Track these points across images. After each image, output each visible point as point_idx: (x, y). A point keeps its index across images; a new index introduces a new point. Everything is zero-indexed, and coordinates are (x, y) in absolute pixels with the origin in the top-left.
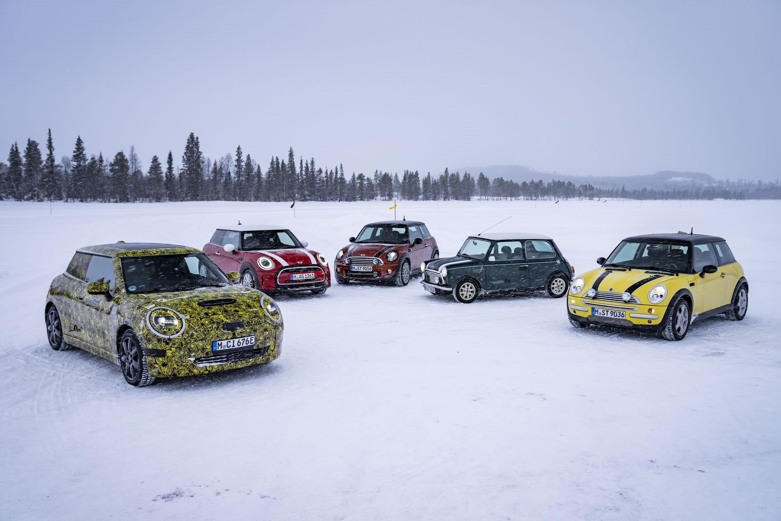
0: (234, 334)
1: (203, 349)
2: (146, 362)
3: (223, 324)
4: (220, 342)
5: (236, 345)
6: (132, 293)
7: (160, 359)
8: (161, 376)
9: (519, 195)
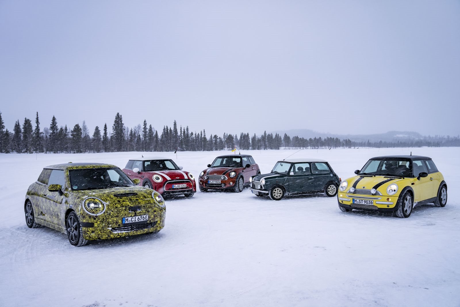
0: (135, 213)
1: (117, 222)
2: (82, 230)
3: (129, 207)
4: (127, 218)
5: (136, 220)
6: (75, 190)
7: (91, 228)
8: (91, 239)
9: (308, 146)
